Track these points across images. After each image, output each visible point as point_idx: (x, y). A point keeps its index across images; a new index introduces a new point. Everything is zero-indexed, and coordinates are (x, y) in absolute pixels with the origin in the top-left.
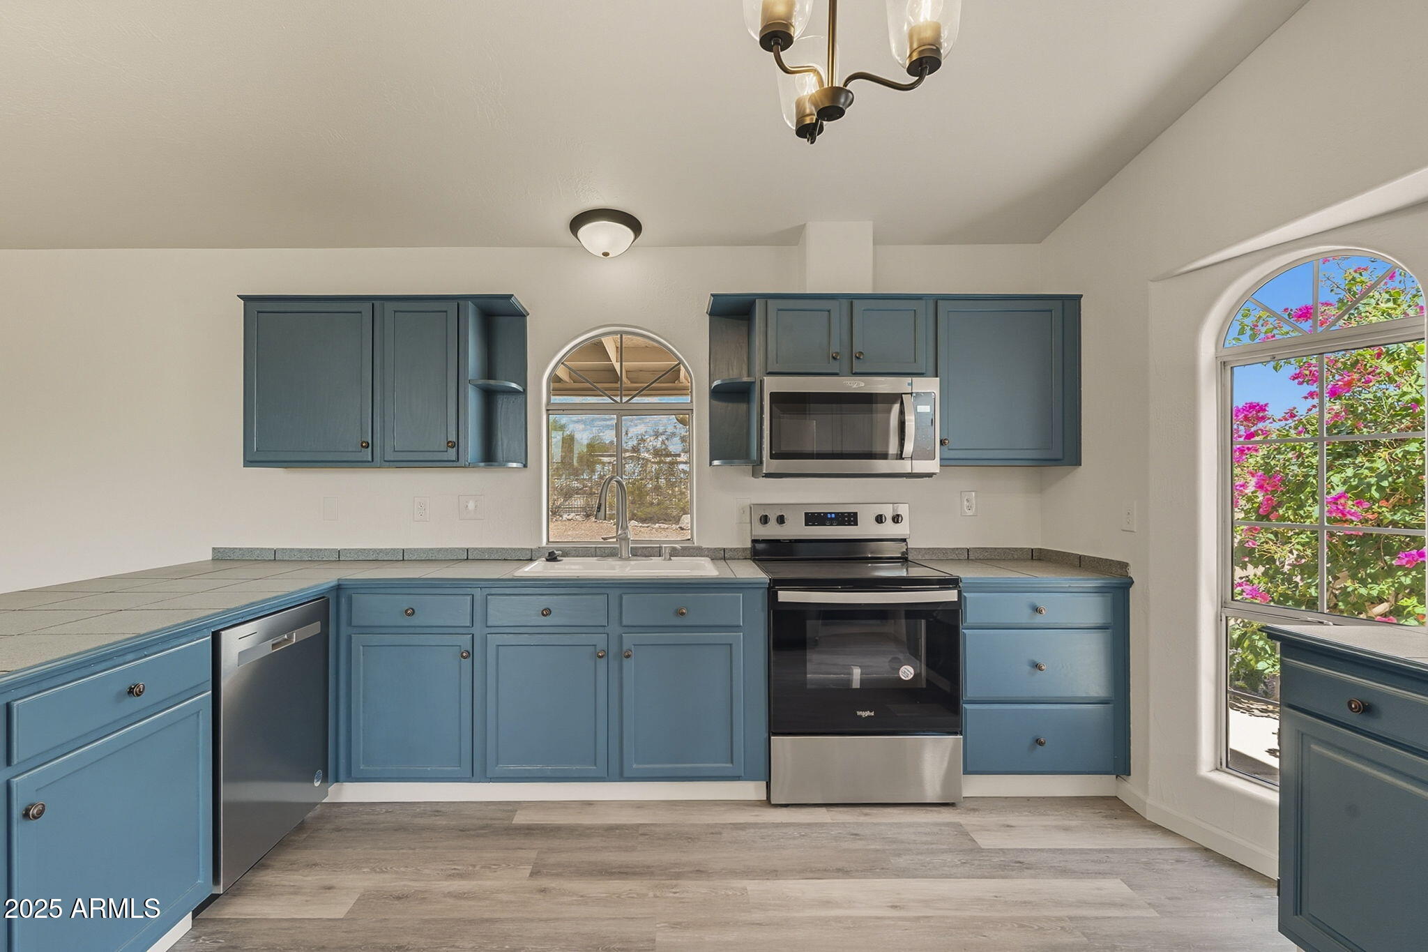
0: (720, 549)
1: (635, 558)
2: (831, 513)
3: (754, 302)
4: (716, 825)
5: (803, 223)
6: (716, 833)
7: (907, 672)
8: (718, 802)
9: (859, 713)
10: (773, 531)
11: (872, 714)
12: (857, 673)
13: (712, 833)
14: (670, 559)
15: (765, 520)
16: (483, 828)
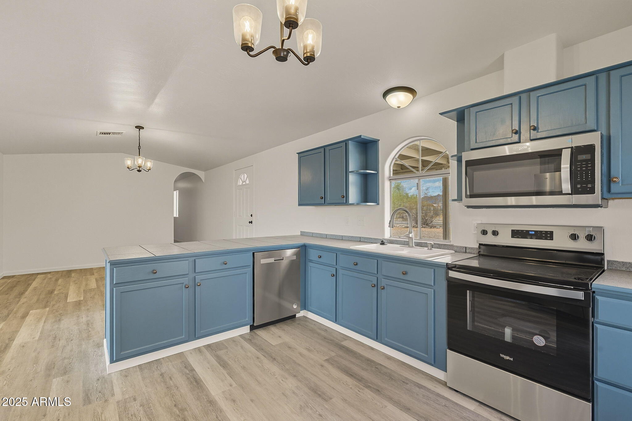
0: (463, 247)
1: (417, 247)
2: (531, 231)
3: (464, 110)
4: (407, 379)
5: (503, 53)
6: (405, 383)
7: (539, 341)
8: (424, 373)
9: (501, 355)
10: (490, 240)
11: (512, 359)
12: (508, 331)
13: (404, 382)
14: (431, 249)
15: (484, 232)
16: (331, 340)
